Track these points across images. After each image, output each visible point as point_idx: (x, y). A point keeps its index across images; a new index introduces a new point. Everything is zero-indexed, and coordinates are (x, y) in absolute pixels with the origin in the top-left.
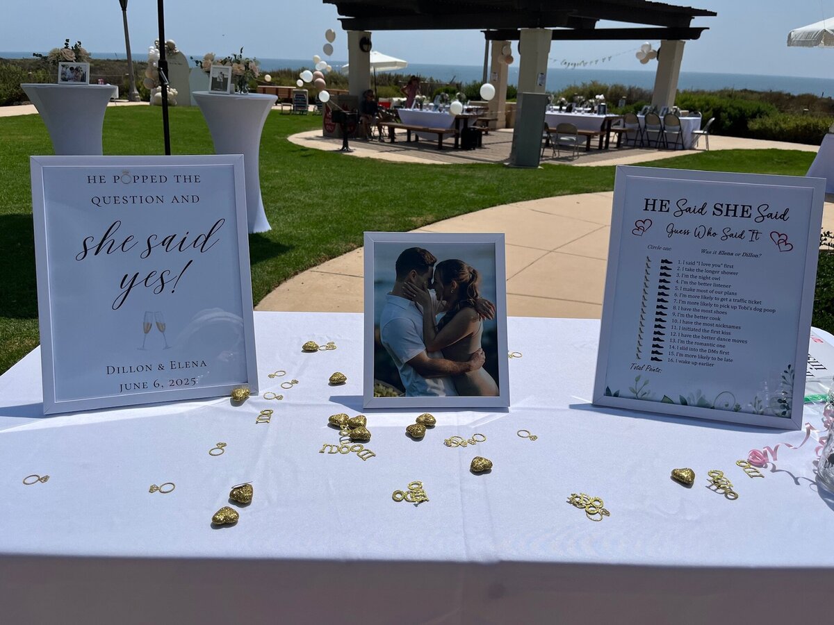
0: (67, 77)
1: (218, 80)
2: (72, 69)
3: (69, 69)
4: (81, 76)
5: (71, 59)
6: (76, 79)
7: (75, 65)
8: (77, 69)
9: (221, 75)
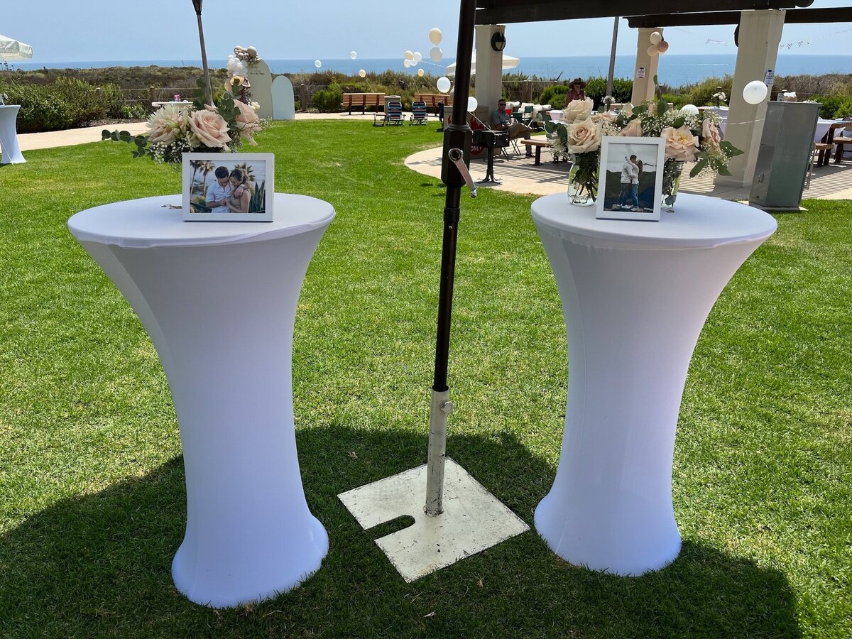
0: (208, 199)
1: (624, 180)
2: (221, 173)
3: (212, 174)
4: (249, 194)
5: (219, 143)
6: (234, 204)
7: (229, 160)
8: (237, 173)
9: (631, 166)
